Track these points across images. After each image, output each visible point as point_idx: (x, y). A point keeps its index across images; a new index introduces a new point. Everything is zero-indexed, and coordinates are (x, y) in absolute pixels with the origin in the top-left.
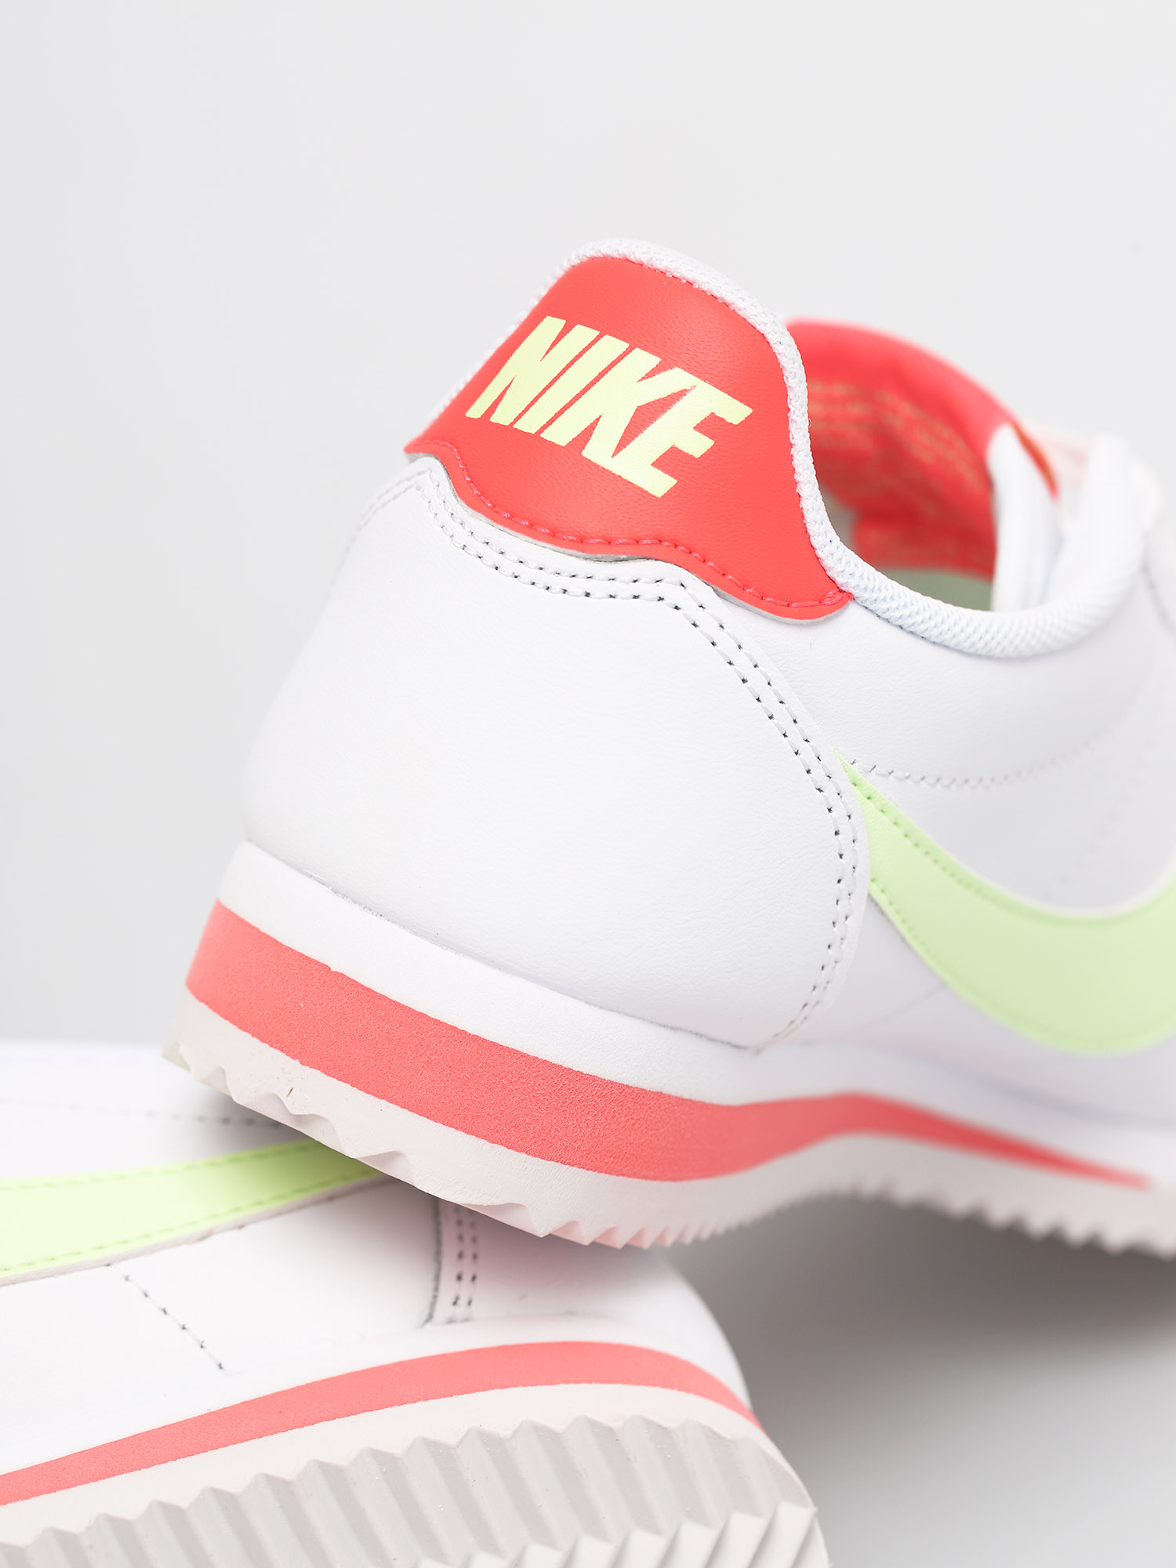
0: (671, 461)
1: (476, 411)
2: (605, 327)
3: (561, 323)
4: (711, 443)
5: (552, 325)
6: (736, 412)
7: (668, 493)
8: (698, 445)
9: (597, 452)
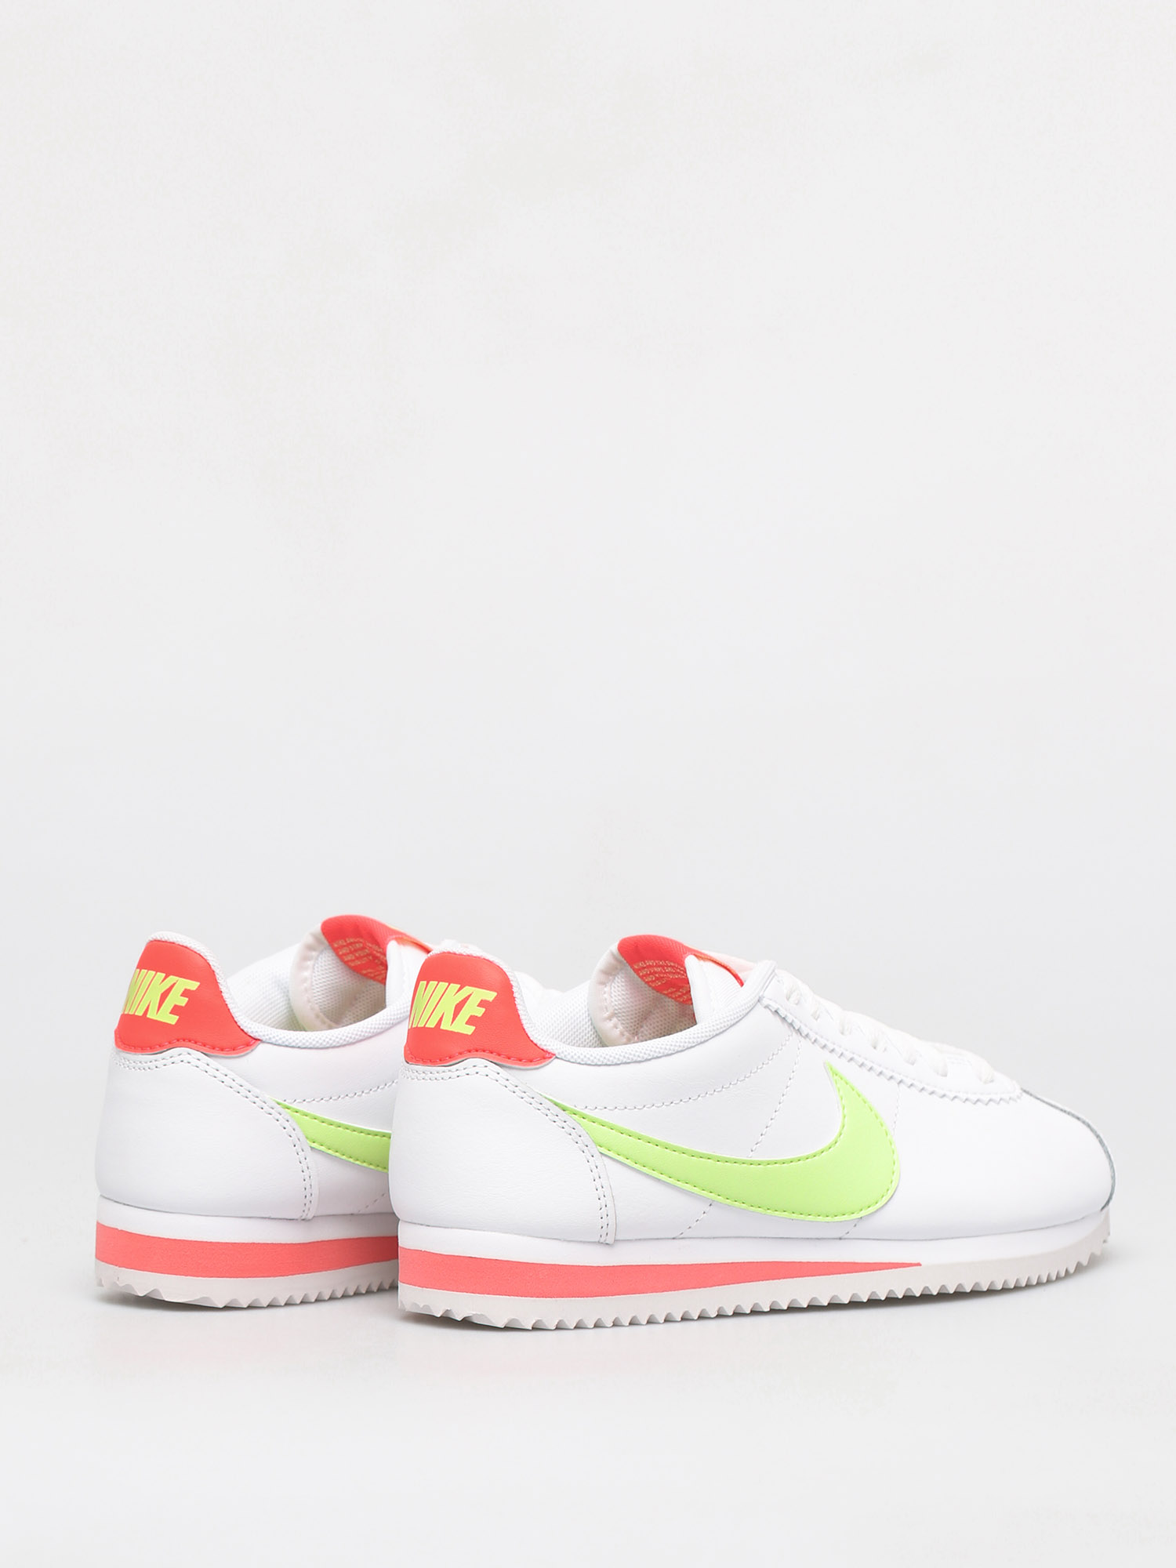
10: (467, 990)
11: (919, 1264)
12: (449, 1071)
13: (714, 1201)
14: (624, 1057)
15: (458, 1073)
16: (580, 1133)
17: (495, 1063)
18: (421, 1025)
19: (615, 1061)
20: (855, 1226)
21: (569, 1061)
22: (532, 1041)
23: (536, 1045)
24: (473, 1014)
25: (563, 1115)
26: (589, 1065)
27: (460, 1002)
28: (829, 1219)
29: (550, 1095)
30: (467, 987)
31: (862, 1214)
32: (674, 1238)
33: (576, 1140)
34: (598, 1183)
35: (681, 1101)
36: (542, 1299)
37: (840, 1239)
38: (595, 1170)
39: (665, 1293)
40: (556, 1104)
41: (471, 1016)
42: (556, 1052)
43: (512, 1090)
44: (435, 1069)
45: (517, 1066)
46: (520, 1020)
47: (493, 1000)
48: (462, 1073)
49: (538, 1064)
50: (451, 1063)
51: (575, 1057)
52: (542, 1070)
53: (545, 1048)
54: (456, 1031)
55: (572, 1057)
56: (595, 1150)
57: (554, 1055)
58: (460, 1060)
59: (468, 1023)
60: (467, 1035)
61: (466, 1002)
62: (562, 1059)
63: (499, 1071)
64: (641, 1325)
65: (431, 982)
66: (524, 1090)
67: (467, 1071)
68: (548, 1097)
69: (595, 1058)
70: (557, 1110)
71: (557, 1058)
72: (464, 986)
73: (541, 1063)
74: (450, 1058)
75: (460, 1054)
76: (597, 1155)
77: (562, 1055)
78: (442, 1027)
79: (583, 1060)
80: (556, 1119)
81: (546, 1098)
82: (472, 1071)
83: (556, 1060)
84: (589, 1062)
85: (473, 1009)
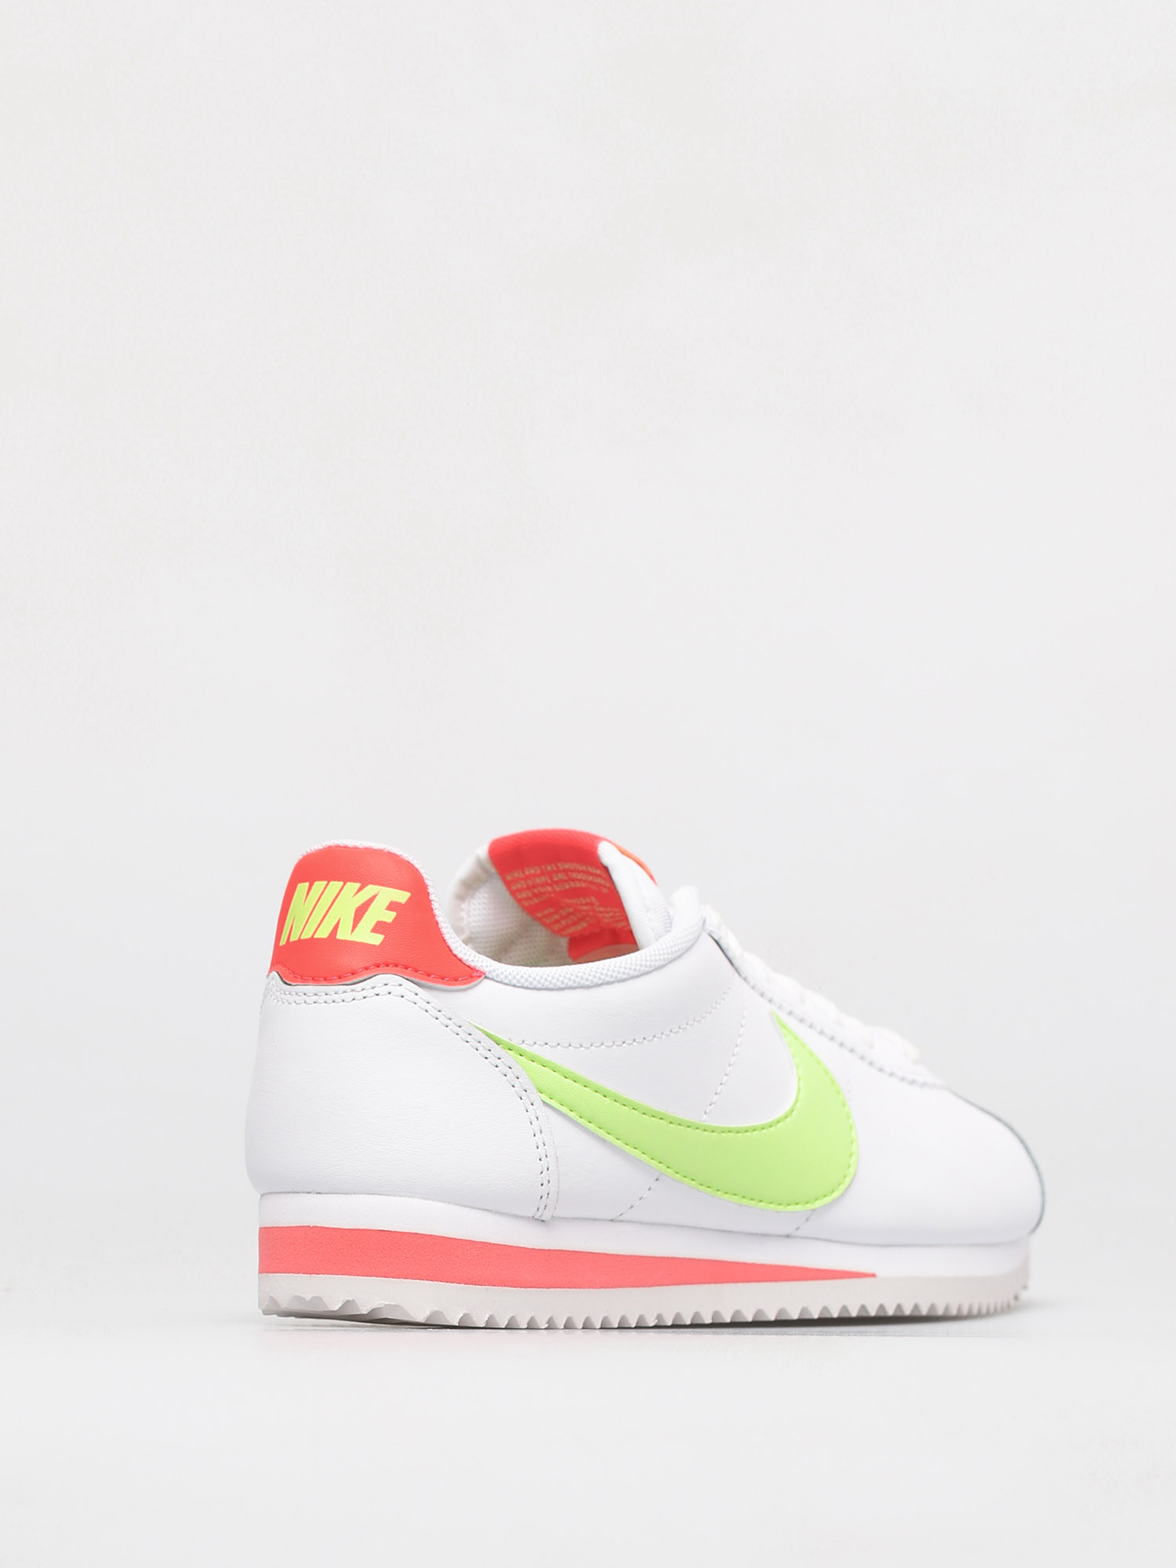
0: (379, 927)
1: (283, 942)
2: (329, 878)
3: (307, 884)
4: (395, 914)
5: (302, 887)
6: (403, 896)
7: (382, 943)
8: (390, 917)
9: (343, 934)
10: (371, 890)
11: (873, 1275)
12: (352, 991)
13: (662, 1174)
14: (570, 979)
15: (364, 993)
16: (518, 1074)
17: (412, 981)
18: (307, 935)
19: (559, 984)
20: (807, 1220)
21: (501, 982)
22: (455, 956)
23: (460, 960)
24: (381, 920)
25: (498, 1050)
26: (527, 988)
27: (362, 904)
28: (781, 1208)
29: (480, 1024)
30: (370, 886)
31: (819, 1204)
32: (612, 1221)
33: (513, 1083)
34: (539, 1138)
35: (634, 1040)
36: (471, 1286)
37: (788, 1236)
38: (535, 1122)
39: (603, 1289)
40: (488, 1035)
41: (378, 922)
42: (486, 970)
43: (435, 1015)
44: (331, 989)
45: (439, 986)
46: (439, 929)
47: (406, 902)
48: (370, 993)
49: (465, 984)
50: (355, 980)
51: (510, 977)
52: (470, 992)
53: (472, 964)
54: (359, 941)
55: (506, 977)
56: (537, 1097)
57: (484, 974)
58: (366, 977)
59: (375, 930)
60: (374, 946)
61: (370, 904)
62: (492, 979)
63: (417, 992)
64: (577, 1329)
65: (316, 883)
66: (449, 1016)
67: (376, 991)
68: (477, 1025)
69: (535, 979)
70: (490, 1043)
71: (486, 977)
72: (367, 885)
73: (469, 982)
74: (353, 974)
75: (367, 969)
76: (538, 1103)
77: (494, 974)
78: (338, 937)
79: (519, 981)
80: (488, 1054)
81: (476, 1027)
82: (384, 990)
83: (486, 980)
84: (526, 984)
85: (380, 913)
